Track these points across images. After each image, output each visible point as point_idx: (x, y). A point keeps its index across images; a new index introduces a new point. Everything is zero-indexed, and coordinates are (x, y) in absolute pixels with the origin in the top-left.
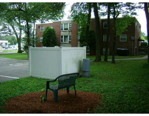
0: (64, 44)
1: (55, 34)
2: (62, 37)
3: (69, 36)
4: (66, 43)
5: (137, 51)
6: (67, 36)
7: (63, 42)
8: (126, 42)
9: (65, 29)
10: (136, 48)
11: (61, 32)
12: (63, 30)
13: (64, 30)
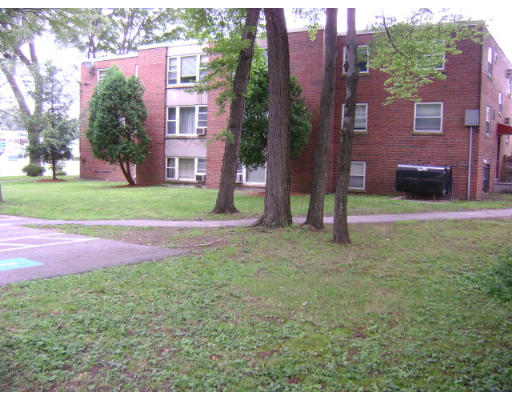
0: (179, 142)
1: (139, 101)
2: (172, 111)
3: (201, 109)
4: (186, 139)
5: (493, 180)
6: (193, 109)
7: (177, 134)
8: (440, 135)
9: (185, 80)
10: (488, 165)
11: (169, 91)
12: (174, 82)
13: (179, 84)
